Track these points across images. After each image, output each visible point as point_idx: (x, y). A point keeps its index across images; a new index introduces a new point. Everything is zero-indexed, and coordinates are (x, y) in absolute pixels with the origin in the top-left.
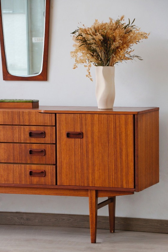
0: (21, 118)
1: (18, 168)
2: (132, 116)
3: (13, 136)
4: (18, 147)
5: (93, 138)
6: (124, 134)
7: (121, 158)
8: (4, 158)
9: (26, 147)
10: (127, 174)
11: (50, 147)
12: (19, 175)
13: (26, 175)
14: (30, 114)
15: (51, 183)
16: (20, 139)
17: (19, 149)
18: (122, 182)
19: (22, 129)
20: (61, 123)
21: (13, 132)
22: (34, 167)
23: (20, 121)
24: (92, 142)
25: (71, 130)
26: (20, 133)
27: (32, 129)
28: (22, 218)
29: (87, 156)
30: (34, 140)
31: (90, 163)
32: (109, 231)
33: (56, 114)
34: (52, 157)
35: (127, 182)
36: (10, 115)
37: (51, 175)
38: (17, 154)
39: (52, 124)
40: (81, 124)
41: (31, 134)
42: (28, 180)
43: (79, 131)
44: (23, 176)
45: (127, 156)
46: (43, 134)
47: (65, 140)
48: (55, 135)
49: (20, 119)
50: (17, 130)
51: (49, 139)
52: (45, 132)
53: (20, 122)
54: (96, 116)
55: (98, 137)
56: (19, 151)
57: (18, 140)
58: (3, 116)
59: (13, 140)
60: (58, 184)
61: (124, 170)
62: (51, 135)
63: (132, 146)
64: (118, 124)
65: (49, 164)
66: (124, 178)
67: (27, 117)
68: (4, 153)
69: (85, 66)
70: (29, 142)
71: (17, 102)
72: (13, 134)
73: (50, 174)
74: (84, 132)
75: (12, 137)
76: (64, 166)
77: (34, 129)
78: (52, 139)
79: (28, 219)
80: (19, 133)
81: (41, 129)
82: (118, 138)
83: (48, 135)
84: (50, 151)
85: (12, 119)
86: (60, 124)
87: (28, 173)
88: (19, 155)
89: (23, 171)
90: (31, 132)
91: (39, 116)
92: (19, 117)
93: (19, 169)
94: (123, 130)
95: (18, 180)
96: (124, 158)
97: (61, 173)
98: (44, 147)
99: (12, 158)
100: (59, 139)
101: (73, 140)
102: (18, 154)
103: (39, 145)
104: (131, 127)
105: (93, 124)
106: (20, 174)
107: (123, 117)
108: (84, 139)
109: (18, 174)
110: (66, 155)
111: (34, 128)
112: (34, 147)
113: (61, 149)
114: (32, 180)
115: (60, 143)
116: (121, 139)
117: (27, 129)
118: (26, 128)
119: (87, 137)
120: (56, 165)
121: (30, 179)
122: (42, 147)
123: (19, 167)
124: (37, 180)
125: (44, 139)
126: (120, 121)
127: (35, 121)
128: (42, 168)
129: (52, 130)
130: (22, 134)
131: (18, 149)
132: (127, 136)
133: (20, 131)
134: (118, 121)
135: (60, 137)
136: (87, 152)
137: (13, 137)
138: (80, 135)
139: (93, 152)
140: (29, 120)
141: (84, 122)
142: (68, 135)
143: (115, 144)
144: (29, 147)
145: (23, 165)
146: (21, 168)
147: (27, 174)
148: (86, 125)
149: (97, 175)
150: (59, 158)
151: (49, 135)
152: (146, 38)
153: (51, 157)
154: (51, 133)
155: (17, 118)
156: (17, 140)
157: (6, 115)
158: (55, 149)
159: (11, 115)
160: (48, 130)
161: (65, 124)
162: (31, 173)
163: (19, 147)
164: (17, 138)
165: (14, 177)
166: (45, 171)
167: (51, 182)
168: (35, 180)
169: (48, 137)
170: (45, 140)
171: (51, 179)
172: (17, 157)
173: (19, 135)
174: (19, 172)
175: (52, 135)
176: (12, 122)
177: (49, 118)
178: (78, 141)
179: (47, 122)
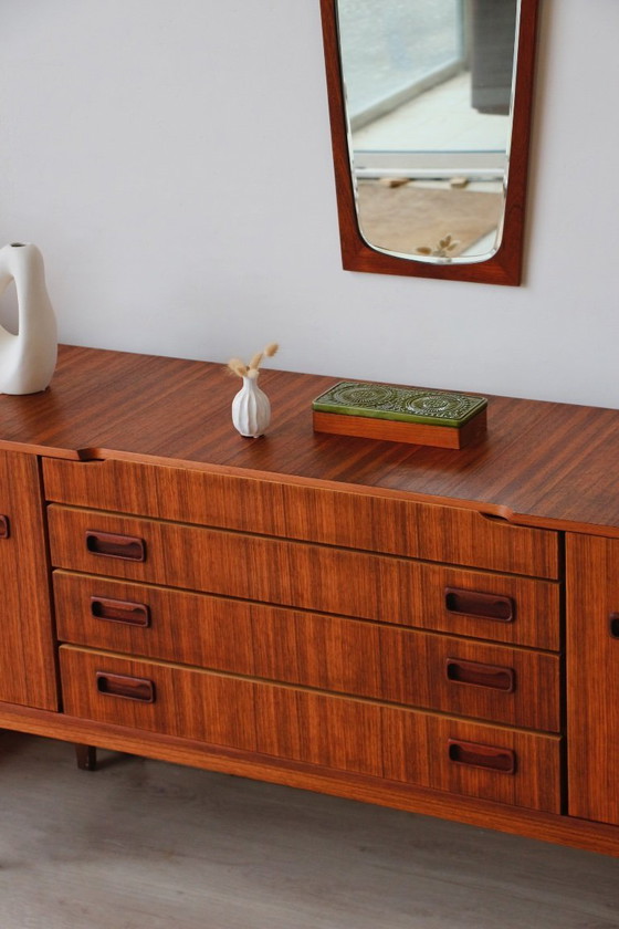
0: (411, 528)
1: (401, 724)
3: (379, 597)
4: (400, 644)
8: (344, 674)
9: (431, 646)
11: (535, 662)
12: (405, 751)
13: (434, 755)
14: (451, 521)
15: (541, 804)
16: (409, 613)
17: (403, 650)
19: (417, 575)
20: (588, 572)
21: (378, 580)
22: (469, 728)
23: (405, 541)
26: (408, 589)
27: (458, 582)
30: (464, 624)
33: (562, 535)
34: (545, 705)
36: (364, 512)
37: (540, 774)
38: (397, 669)
39: (544, 572)
41: (453, 602)
42: (445, 776)
44: (423, 755)
46: (504, 609)
47: (603, 644)
48: (557, 618)
49: (404, 534)
50: (395, 575)
51: (533, 631)
52: (513, 601)
53: (405, 547)
56: (404, 661)
57: (401, 615)
58: (335, 511)
59: (379, 612)
60: (572, 810)
62: (542, 616)
65: (534, 729)
67: (435, 532)
68: (344, 658)
70: (443, 630)
71: (397, 421)
72: (378, 588)
73: (535, 770)
75: (374, 598)
76: (600, 746)
77: (465, 580)
78: (547, 633)
80: (404, 591)
81: (498, 584)
83: (529, 616)
84: (536, 678)
85: (373, 529)
86: (580, 576)
87: (443, 749)
88: (405, 673)
89: (423, 738)
90: (455, 591)
91: (486, 532)
92: (404, 526)
93: (405, 726)
95: (402, 766)
97: (583, 772)
98: (511, 659)
99: (375, 680)
100: (576, 638)
102: (401, 669)
103: (490, 649)
106: (411, 749)
109: (401, 745)
110: (608, 703)
111: (468, 576)
112: (469, 650)
113: (585, 679)
114: (459, 777)
115: (581, 655)
117: (437, 577)
118: (434, 572)
120: (562, 734)
121: (451, 772)
122: (503, 658)
123: (404, 721)
124: (480, 782)
125: (510, 626)
127: (469, 551)
128: (506, 736)
129: (546, 599)
130: (415, 593)
131: (400, 649)
133: (408, 582)
135: (582, 630)
137: (379, 601)
140: (446, 543)
144: (444, 651)
145: (421, 714)
146: (413, 724)
147: (441, 750)
150: (577, 712)
151: (533, 616)
153: (540, 704)
154: (542, 608)
155: (392, 530)
156: (397, 616)
157: (347, 511)
158: (558, 673)
159: (368, 515)
160: (528, 595)
161: (603, 581)
162: (455, 753)
163: (403, 642)
164: (396, 609)
165: (385, 754)
166: (514, 752)
167: (540, 799)
168: (474, 778)
169: (529, 621)
170: (514, 633)
171: (540, 789)
172: (397, 680)
173: (404, 596)
174: (405, 737)
175: (546, 617)
176: (374, 542)
177: (534, 545)
179: (522, 561)
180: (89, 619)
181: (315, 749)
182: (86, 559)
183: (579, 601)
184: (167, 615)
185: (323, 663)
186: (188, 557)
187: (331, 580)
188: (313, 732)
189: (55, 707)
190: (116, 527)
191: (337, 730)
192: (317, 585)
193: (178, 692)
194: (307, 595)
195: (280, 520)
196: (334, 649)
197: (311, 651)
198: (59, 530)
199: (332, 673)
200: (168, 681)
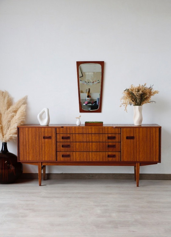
0: (103, 130)
1: (102, 154)
2: (158, 128)
5: (139, 139)
6: (154, 137)
7: (153, 148)
8: (95, 149)
9: (106, 144)
10: (156, 155)
11: (118, 144)
13: (106, 157)
14: (108, 128)
18: (153, 159)
19: (104, 136)
21: (99, 137)
22: (110, 153)
23: (103, 132)
24: (139, 141)
25: (128, 135)
28: (89, 176)
29: (136, 147)
30: (110, 141)
31: (138, 150)
32: (134, 180)
33: (121, 128)
35: (156, 159)
36: (98, 129)
39: (119, 133)
40: (134, 133)
41: (108, 138)
42: (107, 159)
43: (132, 136)
44: (104, 157)
45: (156, 147)
46: (114, 138)
47: (125, 140)
50: (102, 136)
51: (118, 140)
54: (141, 129)
55: (142, 139)
56: (102, 146)
58: (94, 129)
59: (99, 141)
60: (122, 160)
61: (154, 153)
62: (119, 138)
63: (158, 142)
64: (151, 132)
65: (117, 152)
66: (154, 157)
67: (106, 130)
68: (95, 147)
69: (124, 106)
70: (107, 142)
71: (95, 123)
73: (118, 156)
74: (135, 136)
76: (125, 152)
77: (110, 135)
79: (92, 176)
81: (113, 135)
82: (152, 138)
83: (117, 138)
84: (118, 146)
86: (123, 132)
87: (107, 156)
89: (104, 155)
91: (112, 129)
94: (154, 135)
95: (102, 159)
96: (154, 148)
97: (123, 156)
99: (99, 149)
100: (122, 140)
101: (129, 140)
103: (112, 143)
104: (158, 133)
105: (139, 132)
107: (154, 129)
108: (135, 140)
110: (126, 147)
112: (110, 144)
115: (123, 142)
116: (153, 139)
117: (106, 135)
119: (136, 139)
120: (121, 152)
122: (114, 144)
126: (152, 131)
127: (110, 132)
128: (114, 153)
129: (119, 136)
130: (104, 138)
132: (156, 137)
134: (151, 131)
135: (123, 139)
136: (136, 145)
137: (99, 139)
138: (132, 138)
139: (139, 145)
140: (108, 131)
141: (135, 131)
142: (127, 138)
143: (150, 141)
145: (104, 153)
148: (136, 133)
149: (141, 156)
150: (122, 148)
152: (158, 93)
153: (118, 148)
155: (101, 131)
156: (102, 141)
157: (96, 129)
158: (120, 145)
160: (117, 136)
161: (125, 133)
163: (102, 144)
165: (100, 158)
166: (115, 155)
167: (118, 160)
168: (110, 159)
170: (115, 141)
171: (118, 158)
172: (101, 148)
174: (102, 156)
176: (99, 132)
177: (118, 130)
178: (132, 140)
179: (116, 132)
180: (61, 148)
181: (91, 159)
182: (62, 140)
183: (123, 136)
184: (72, 146)
185: (92, 148)
186: (75, 138)
187: (94, 138)
188: (91, 157)
189: (55, 160)
190: (66, 135)
191: (94, 156)
192: (92, 139)
193: (73, 155)
194: (91, 140)
195: (87, 132)
196: (93, 146)
197: (91, 147)
198: (58, 137)
199: (93, 149)
200: (72, 154)
